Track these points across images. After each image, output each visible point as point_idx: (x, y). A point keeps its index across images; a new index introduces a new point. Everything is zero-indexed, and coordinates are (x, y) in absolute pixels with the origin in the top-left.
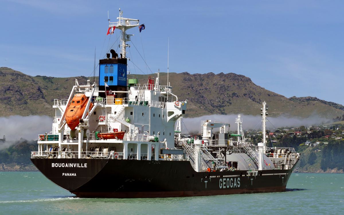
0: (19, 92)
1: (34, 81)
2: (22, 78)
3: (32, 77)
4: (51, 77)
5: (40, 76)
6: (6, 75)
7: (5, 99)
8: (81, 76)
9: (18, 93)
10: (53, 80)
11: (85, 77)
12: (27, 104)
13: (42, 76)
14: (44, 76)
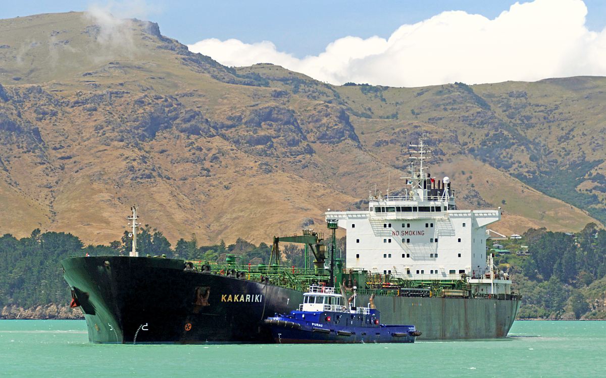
0: (293, 124)
1: (337, 96)
2: (309, 91)
3: (334, 87)
4: (382, 87)
5: (354, 84)
6: (270, 81)
7: (259, 141)
8: (456, 83)
9: (292, 127)
10: (385, 94)
11: (464, 85)
12: (314, 154)
13: (359, 85)
14: (363, 85)
